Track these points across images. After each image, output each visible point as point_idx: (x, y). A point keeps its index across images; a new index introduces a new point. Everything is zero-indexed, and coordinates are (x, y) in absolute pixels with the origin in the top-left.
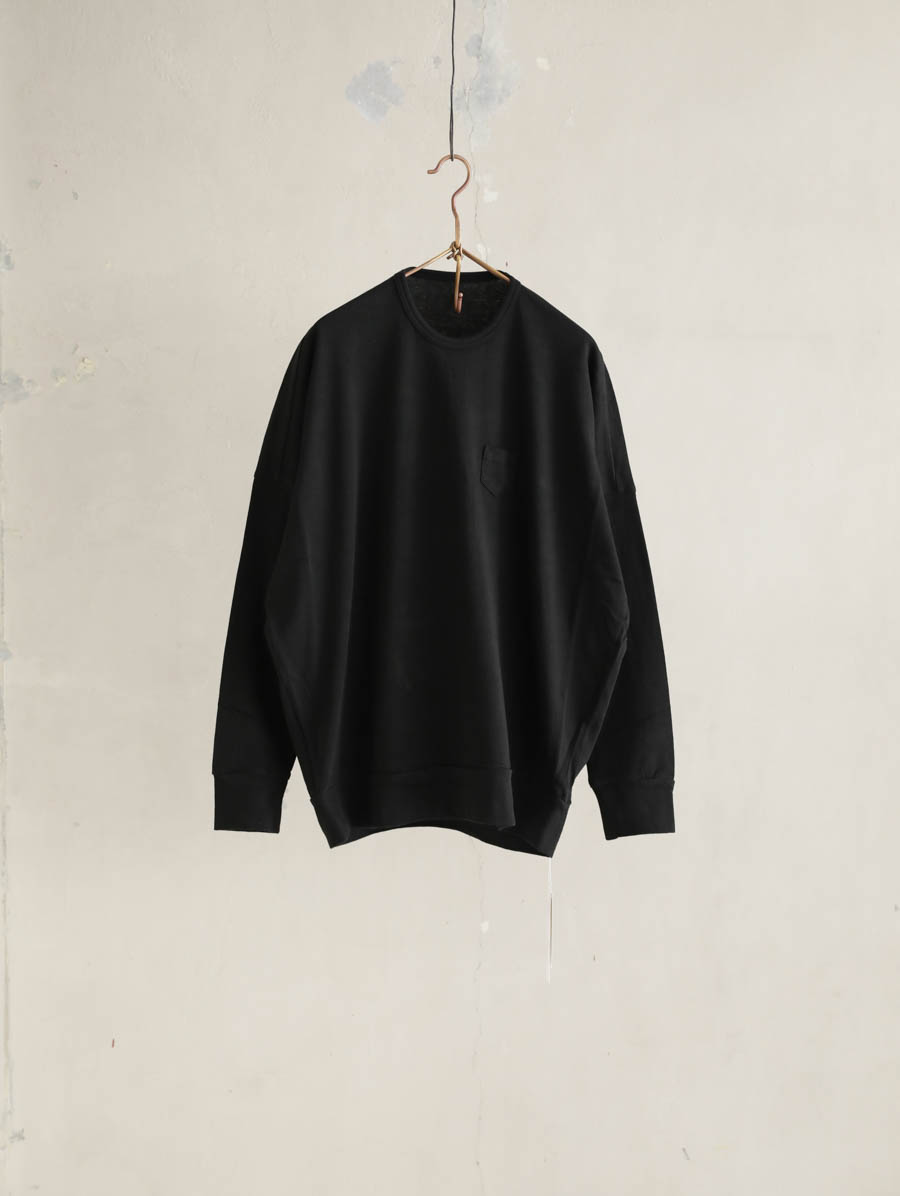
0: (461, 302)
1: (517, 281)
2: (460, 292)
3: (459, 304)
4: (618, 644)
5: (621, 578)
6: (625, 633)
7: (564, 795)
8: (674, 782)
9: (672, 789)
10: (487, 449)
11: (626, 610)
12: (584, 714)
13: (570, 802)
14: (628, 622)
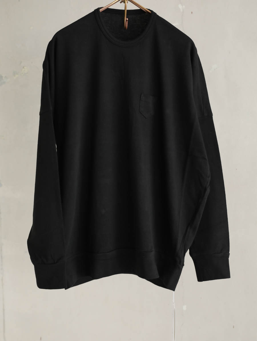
0: (127, 23)
1: (155, 13)
2: (127, 18)
3: (126, 24)
4: (205, 190)
5: (207, 158)
6: (209, 183)
7: (180, 262)
8: (229, 254)
9: (228, 257)
10: (142, 95)
11: (209, 173)
12: (190, 223)
13: (183, 265)
14: (210, 178)
